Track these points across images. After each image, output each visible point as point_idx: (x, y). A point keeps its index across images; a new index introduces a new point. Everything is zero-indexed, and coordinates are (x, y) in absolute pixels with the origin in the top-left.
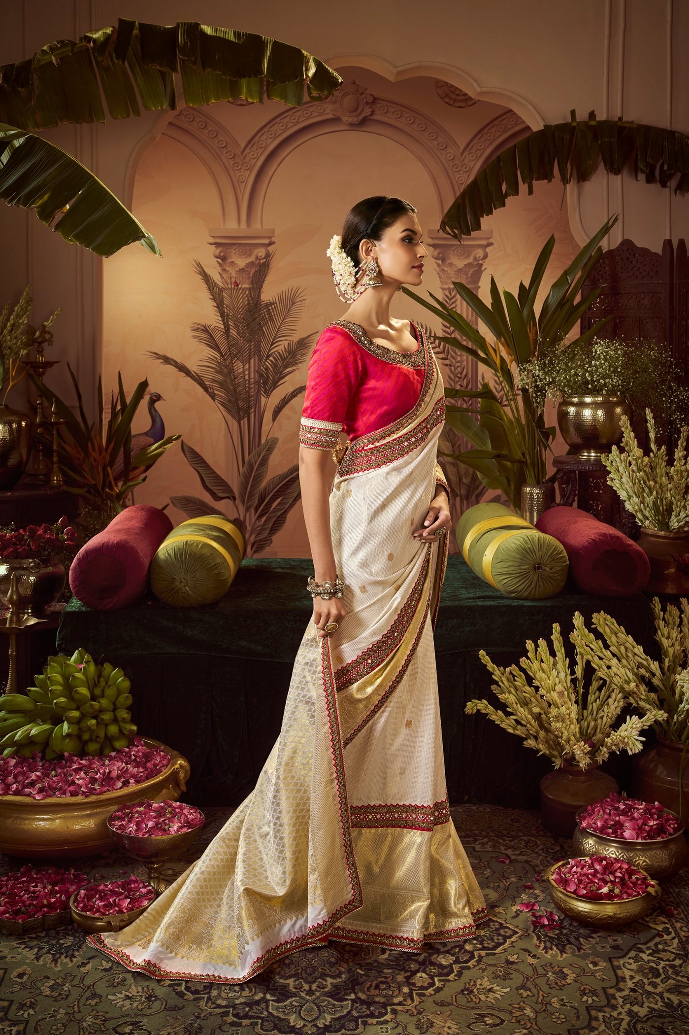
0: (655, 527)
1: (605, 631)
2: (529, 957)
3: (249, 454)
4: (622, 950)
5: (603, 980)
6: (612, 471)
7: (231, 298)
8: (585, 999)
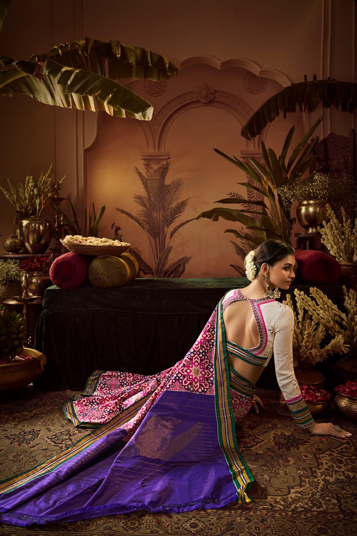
0: (345, 261)
1: (316, 296)
2: (269, 452)
3: (160, 253)
4: (322, 450)
5: (310, 464)
6: (323, 234)
7: (151, 183)
8: (299, 472)
